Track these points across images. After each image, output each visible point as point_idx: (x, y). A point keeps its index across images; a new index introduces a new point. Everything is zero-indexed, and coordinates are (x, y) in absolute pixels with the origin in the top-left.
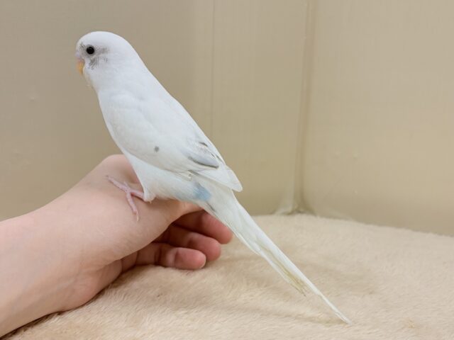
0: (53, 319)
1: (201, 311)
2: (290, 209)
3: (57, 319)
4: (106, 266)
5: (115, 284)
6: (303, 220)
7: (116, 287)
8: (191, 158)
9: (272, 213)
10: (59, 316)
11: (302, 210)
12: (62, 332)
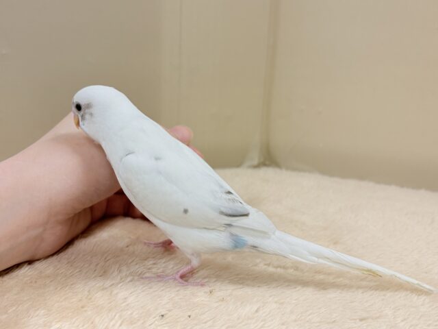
0: (23, 269)
1: (169, 261)
2: (256, 162)
3: (27, 269)
4: (75, 215)
5: (85, 235)
6: (269, 173)
7: (85, 237)
8: (222, 213)
9: (238, 165)
10: (29, 266)
11: (267, 163)
12: (31, 282)
